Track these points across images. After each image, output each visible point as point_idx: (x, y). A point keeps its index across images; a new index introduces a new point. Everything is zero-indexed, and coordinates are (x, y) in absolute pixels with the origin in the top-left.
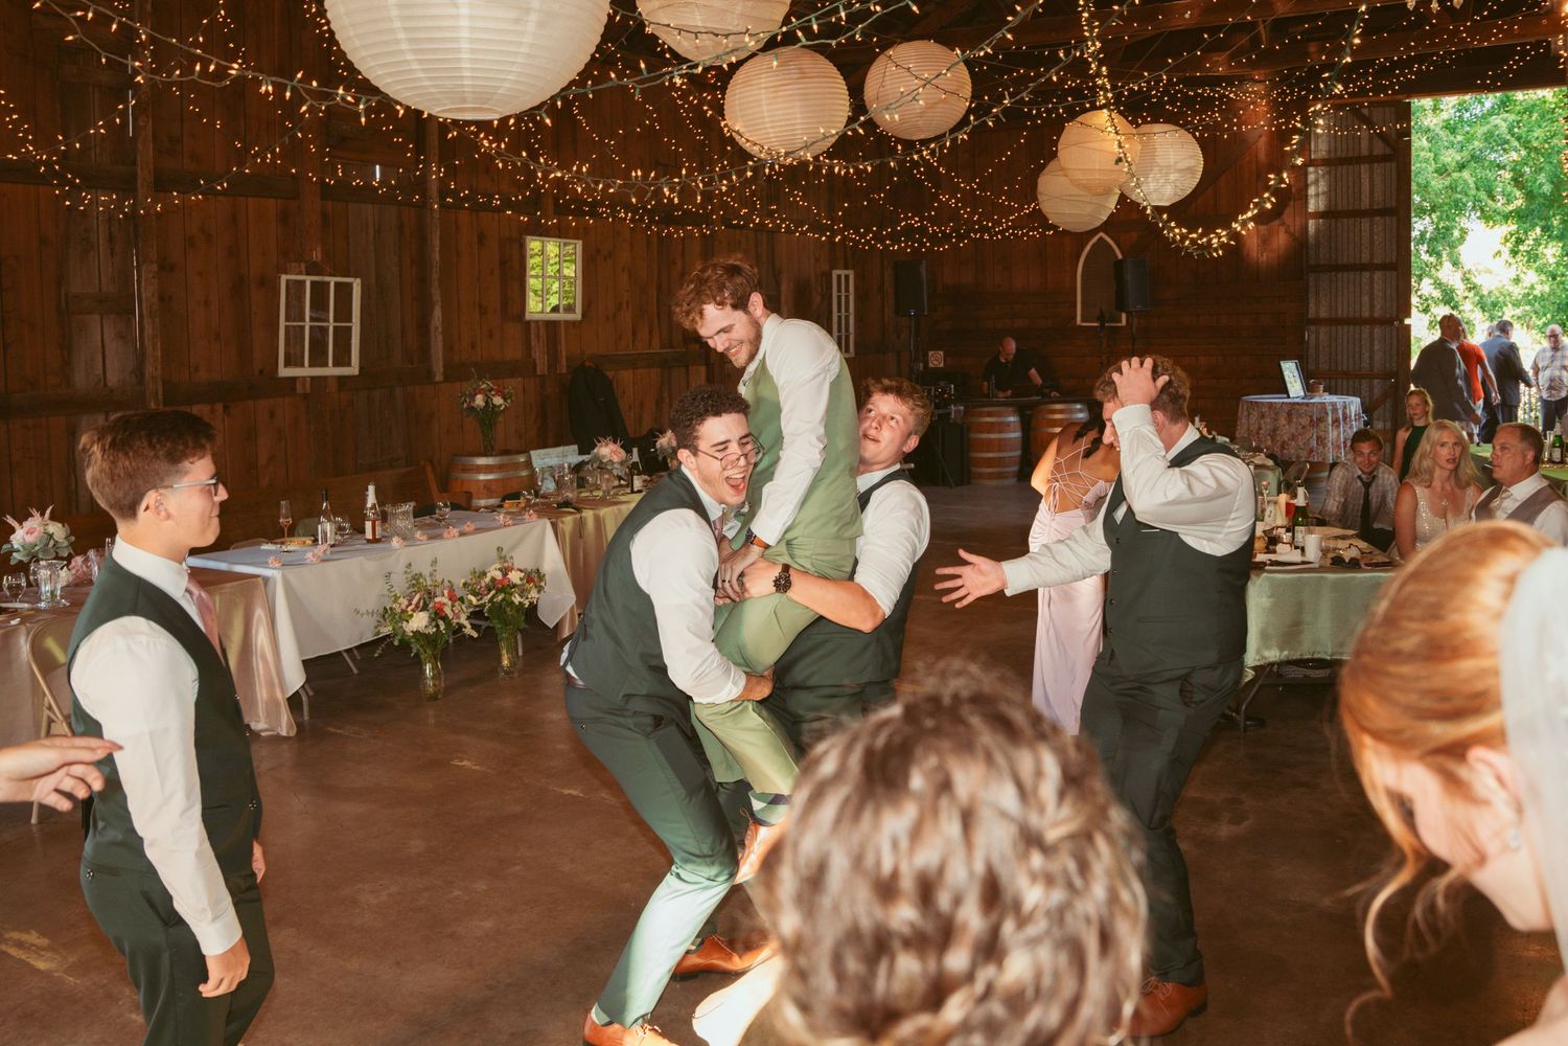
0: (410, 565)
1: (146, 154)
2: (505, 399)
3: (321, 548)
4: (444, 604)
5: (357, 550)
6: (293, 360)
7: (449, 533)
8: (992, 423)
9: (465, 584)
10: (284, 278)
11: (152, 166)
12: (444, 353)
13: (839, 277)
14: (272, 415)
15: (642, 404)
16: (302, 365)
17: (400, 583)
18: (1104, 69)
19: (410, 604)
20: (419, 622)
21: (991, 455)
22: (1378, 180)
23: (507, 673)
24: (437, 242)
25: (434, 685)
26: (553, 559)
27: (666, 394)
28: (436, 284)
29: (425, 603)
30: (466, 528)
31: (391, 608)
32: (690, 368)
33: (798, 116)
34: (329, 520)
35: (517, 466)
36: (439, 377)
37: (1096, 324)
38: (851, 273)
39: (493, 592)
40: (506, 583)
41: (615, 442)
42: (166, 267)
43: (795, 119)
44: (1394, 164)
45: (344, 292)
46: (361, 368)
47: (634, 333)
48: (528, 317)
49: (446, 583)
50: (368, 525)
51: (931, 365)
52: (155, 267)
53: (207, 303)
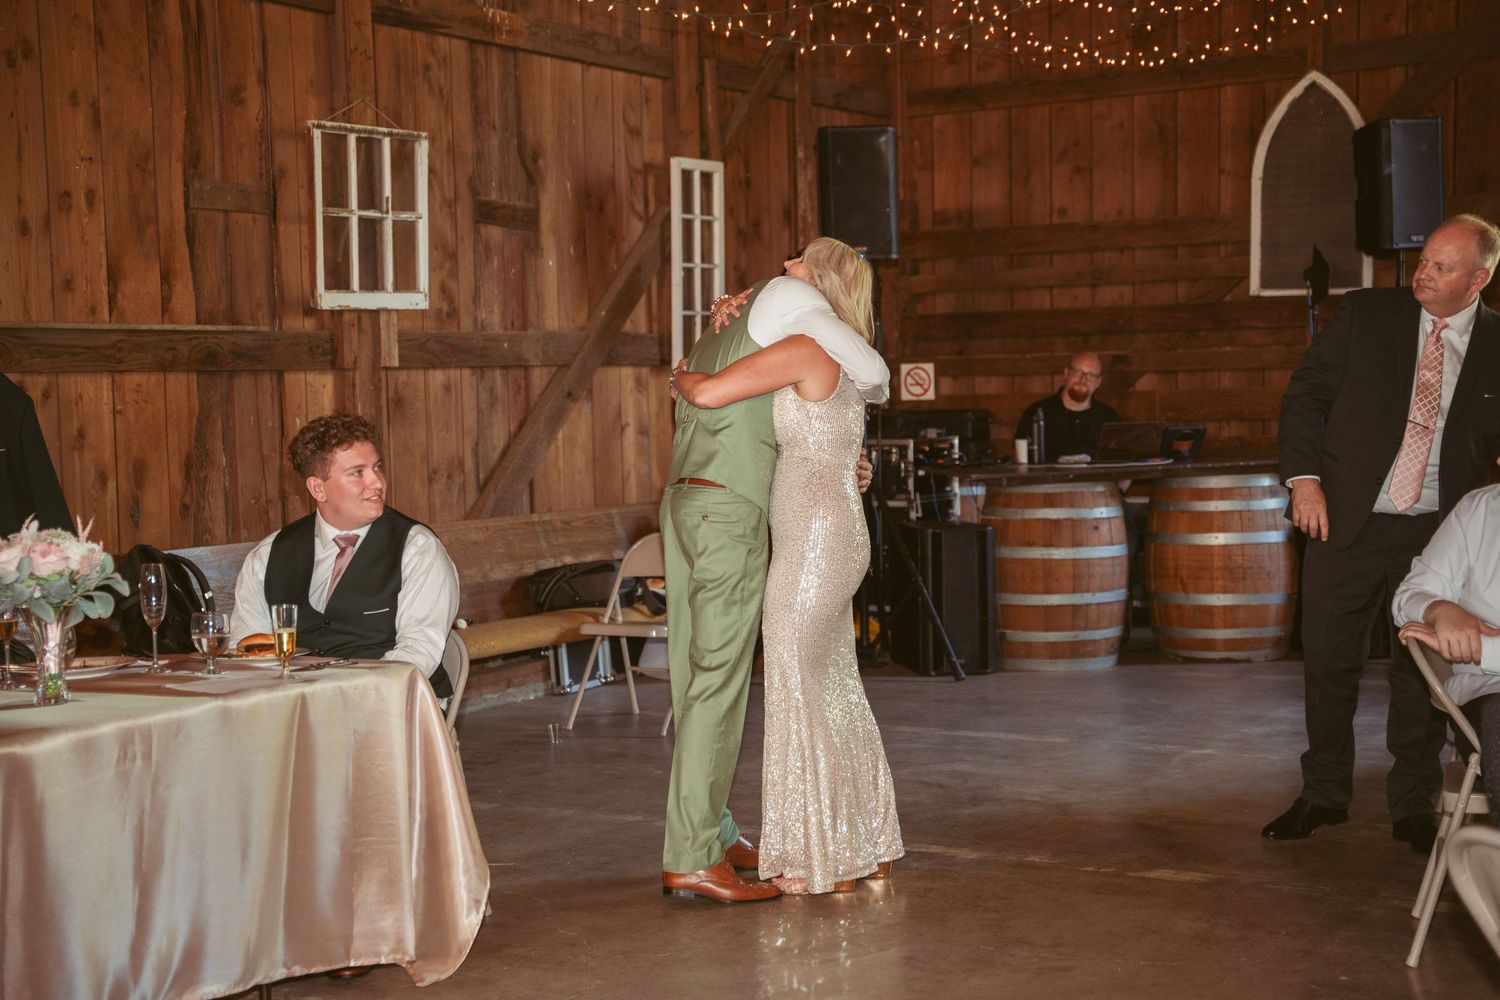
8: (1057, 521)
13: (687, 175)
15: (139, 473)
21: (1054, 600)
27: (217, 445)
32: (289, 377)
37: (1303, 292)
38: (717, 169)
47: (114, 277)
51: (905, 396)
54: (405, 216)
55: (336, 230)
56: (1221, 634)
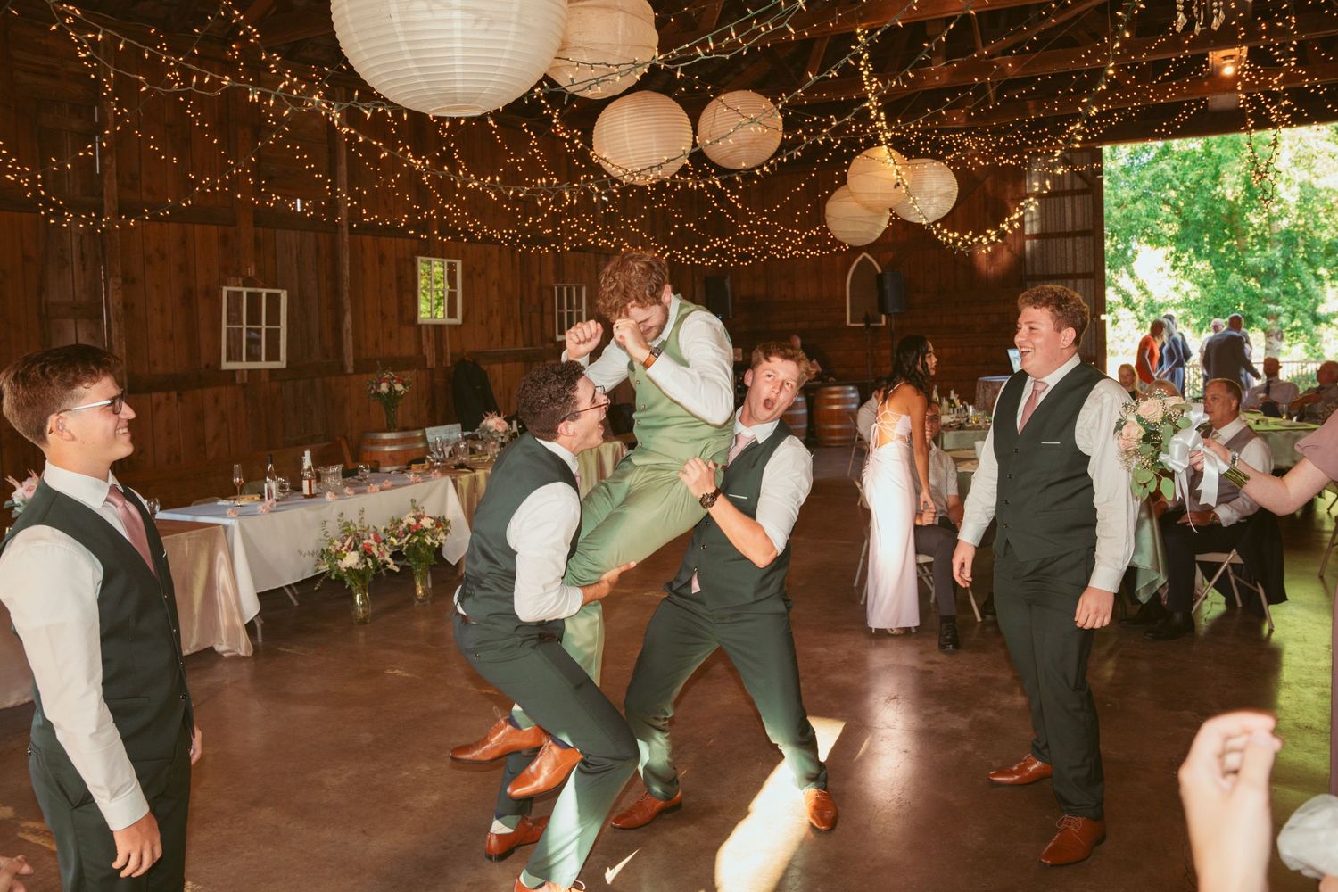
0: (342, 514)
1: (111, 187)
2: (405, 386)
3: (268, 502)
4: (372, 545)
5: (297, 503)
6: (234, 355)
7: (371, 489)
9: (385, 530)
10: (225, 289)
11: (116, 199)
12: (354, 351)
14: (216, 401)
16: (241, 360)
17: (334, 528)
18: (882, 114)
19: (344, 546)
20: (351, 560)
22: (1078, 208)
23: (421, 601)
24: (347, 262)
25: (364, 612)
26: (454, 509)
28: (347, 295)
29: (355, 544)
30: (384, 485)
31: (327, 550)
33: (654, 145)
34: (274, 479)
35: (415, 439)
36: (350, 370)
37: (862, 325)
39: (409, 535)
40: (419, 527)
41: (499, 415)
42: (128, 280)
43: (652, 147)
44: (1090, 196)
45: (274, 300)
46: (288, 362)
47: (503, 335)
48: (420, 322)
49: (371, 529)
50: (305, 484)
52: (119, 281)
53: (162, 310)
54: (580, 310)
55: (561, 316)
56: (837, 438)
